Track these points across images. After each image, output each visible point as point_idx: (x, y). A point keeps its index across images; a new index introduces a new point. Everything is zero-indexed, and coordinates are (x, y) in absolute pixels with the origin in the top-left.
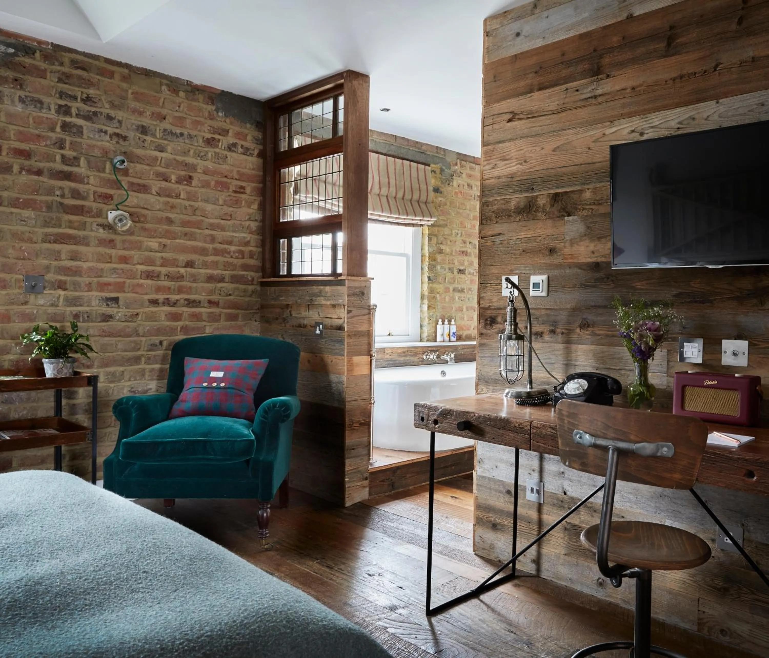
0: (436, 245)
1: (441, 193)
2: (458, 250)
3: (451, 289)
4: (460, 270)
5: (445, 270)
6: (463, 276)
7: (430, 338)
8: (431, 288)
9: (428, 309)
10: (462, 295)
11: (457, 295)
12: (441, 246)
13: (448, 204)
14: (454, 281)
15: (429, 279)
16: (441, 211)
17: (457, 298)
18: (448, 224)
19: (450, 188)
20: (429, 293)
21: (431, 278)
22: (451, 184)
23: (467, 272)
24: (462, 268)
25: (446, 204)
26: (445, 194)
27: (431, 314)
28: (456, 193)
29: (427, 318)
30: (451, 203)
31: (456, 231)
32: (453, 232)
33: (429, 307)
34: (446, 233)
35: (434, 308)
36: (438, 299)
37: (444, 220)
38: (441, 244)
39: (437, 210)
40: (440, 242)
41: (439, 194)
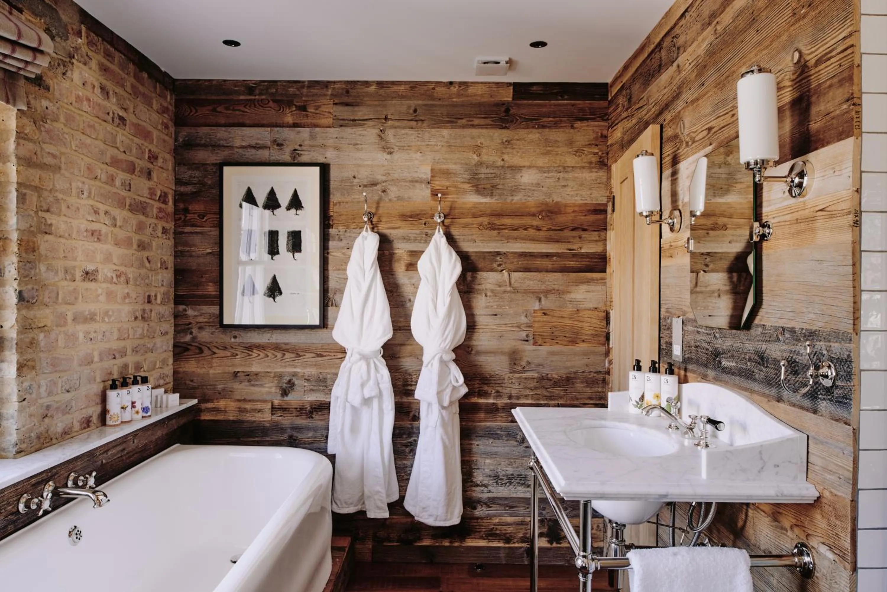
0: (37, 213)
1: (48, 89)
2: (83, 227)
3: (70, 318)
4: (87, 273)
5: (57, 272)
6: (92, 285)
7: (24, 446)
8: (25, 318)
9: (19, 375)
10: (91, 327)
11: (80, 329)
12: (47, 215)
13: (62, 119)
14: (76, 299)
15: (21, 296)
16: (48, 132)
17: (81, 336)
18: (63, 166)
19: (66, 84)
20: (19, 333)
21: (25, 295)
22: (69, 74)
23: (100, 277)
24: (90, 267)
25: (56, 120)
26: (57, 93)
27: (26, 384)
28: (78, 98)
29: (15, 398)
30: (69, 119)
31: (80, 185)
32: (74, 185)
33: (21, 367)
34: (58, 187)
35: (34, 368)
36: (42, 344)
37: (54, 156)
38: (48, 211)
39: (39, 129)
40: (45, 208)
41: (42, 91)
